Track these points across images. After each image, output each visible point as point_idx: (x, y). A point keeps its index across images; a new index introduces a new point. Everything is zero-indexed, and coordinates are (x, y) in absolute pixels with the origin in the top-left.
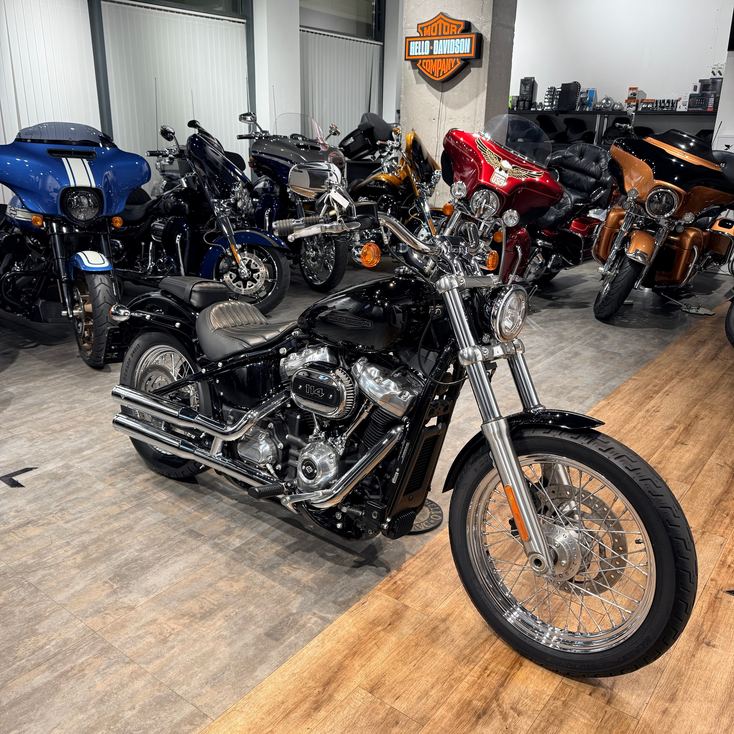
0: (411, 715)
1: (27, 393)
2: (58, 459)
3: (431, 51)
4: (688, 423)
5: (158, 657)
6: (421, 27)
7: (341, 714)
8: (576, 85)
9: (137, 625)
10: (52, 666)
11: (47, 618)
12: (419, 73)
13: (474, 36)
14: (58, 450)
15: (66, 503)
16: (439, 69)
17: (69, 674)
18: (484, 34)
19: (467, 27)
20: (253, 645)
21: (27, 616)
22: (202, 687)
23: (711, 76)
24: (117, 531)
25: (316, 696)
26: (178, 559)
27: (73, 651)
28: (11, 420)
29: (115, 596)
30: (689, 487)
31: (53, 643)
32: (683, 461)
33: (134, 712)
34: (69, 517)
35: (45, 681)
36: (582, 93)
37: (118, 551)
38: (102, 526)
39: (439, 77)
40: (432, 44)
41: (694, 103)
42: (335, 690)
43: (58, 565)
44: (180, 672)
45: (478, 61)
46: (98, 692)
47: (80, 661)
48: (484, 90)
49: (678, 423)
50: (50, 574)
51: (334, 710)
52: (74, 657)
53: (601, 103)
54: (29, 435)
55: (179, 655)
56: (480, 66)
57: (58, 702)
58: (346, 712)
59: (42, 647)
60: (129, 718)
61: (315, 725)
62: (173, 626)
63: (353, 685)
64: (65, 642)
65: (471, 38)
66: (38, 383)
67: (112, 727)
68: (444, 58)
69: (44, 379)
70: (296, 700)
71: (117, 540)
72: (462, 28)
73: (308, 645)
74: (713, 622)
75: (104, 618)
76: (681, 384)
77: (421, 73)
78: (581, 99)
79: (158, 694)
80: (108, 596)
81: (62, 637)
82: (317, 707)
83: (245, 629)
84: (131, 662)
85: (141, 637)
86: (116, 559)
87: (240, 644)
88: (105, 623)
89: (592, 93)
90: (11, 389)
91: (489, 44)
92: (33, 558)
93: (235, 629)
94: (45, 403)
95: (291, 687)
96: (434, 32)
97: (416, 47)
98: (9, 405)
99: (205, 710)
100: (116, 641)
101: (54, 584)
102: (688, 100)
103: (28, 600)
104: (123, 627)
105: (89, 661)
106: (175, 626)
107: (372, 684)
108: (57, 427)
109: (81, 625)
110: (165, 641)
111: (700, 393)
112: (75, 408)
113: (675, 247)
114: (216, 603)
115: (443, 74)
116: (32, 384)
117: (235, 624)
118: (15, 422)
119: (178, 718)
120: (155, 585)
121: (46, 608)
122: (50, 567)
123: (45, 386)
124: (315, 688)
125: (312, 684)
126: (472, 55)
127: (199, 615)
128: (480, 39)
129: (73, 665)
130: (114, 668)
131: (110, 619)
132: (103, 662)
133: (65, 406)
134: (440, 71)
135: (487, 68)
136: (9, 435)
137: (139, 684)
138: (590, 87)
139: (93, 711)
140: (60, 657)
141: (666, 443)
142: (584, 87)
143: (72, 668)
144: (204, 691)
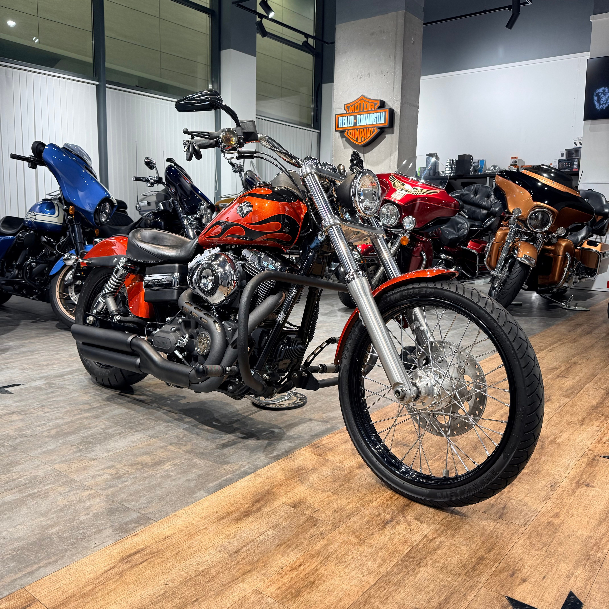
0: (327, 521)
1: (22, 346)
2: (43, 380)
3: (355, 124)
4: (568, 366)
5: (112, 487)
6: (347, 107)
7: (267, 519)
8: (470, 157)
9: (96, 469)
10: (21, 490)
11: (21, 464)
12: (346, 140)
13: (388, 111)
14: (44, 375)
15: (46, 402)
16: (361, 136)
17: (36, 495)
18: (395, 109)
19: (382, 105)
20: (194, 480)
21: (4, 463)
22: (148, 503)
23: (574, 146)
24: (87, 418)
25: (246, 509)
26: (136, 433)
27: (41, 482)
28: (7, 359)
29: (80, 453)
30: (569, 400)
31: (25, 477)
32: (564, 386)
33: (88, 516)
34: (46, 410)
35: (14, 498)
36: (474, 163)
37: (86, 429)
38: (75, 415)
39: (361, 142)
40: (355, 118)
41: (562, 166)
42: (263, 506)
43: (35, 435)
44: (131, 495)
45: (391, 129)
46: (59, 505)
47: (46, 488)
48: (396, 150)
49: (561, 366)
50: (28, 441)
51: (261, 517)
52: (41, 485)
53: (489, 170)
54: (21, 367)
55: (130, 486)
56: (393, 133)
57: (24, 510)
58: (271, 518)
59: (15, 480)
60: (84, 520)
61: (244, 525)
62: (127, 470)
63: (279, 503)
64: (35, 477)
65: (385, 112)
66: (32, 341)
67: (68, 525)
68: (365, 128)
69: (38, 339)
70: (228, 511)
71: (86, 423)
72: (378, 105)
73: (242, 480)
74: (591, 473)
75: (69, 464)
76: (562, 346)
77: (348, 141)
78: (474, 167)
79: (110, 506)
80: (74, 453)
81: (33, 474)
82: (247, 514)
83: (188, 471)
84: (90, 488)
85: (99, 475)
86: (84, 433)
87: (183, 479)
88: (70, 467)
89: (482, 162)
90: (10, 344)
91: (399, 116)
92: (14, 432)
93: (180, 471)
94: (36, 351)
95: (225, 503)
96: (357, 109)
97: (344, 121)
98: (6, 352)
99: (149, 516)
100: (78, 477)
101: (30, 445)
102: (557, 164)
103: (7, 454)
104: (85, 469)
105: (54, 488)
106: (129, 470)
107: (295, 502)
108: (45, 363)
109: (50, 468)
110: (120, 477)
111: (579, 351)
112: (61, 353)
113: (551, 255)
114: (165, 457)
115: (364, 140)
116: (27, 341)
117: (181, 468)
118: (10, 360)
119: (126, 519)
120: (115, 447)
121: (21, 459)
122: (28, 436)
123: (38, 342)
124: (246, 504)
125: (243, 502)
126: (387, 125)
127: (150, 464)
128: (392, 113)
129: (39, 490)
130: (74, 492)
131: (74, 466)
132: (65, 489)
133: (52, 353)
134: (362, 138)
135: (398, 134)
136: (5, 367)
137: (94, 501)
138: (481, 159)
139: (54, 515)
140: (29, 485)
141: (550, 376)
142: (476, 158)
143: (38, 492)
144: (150, 505)
